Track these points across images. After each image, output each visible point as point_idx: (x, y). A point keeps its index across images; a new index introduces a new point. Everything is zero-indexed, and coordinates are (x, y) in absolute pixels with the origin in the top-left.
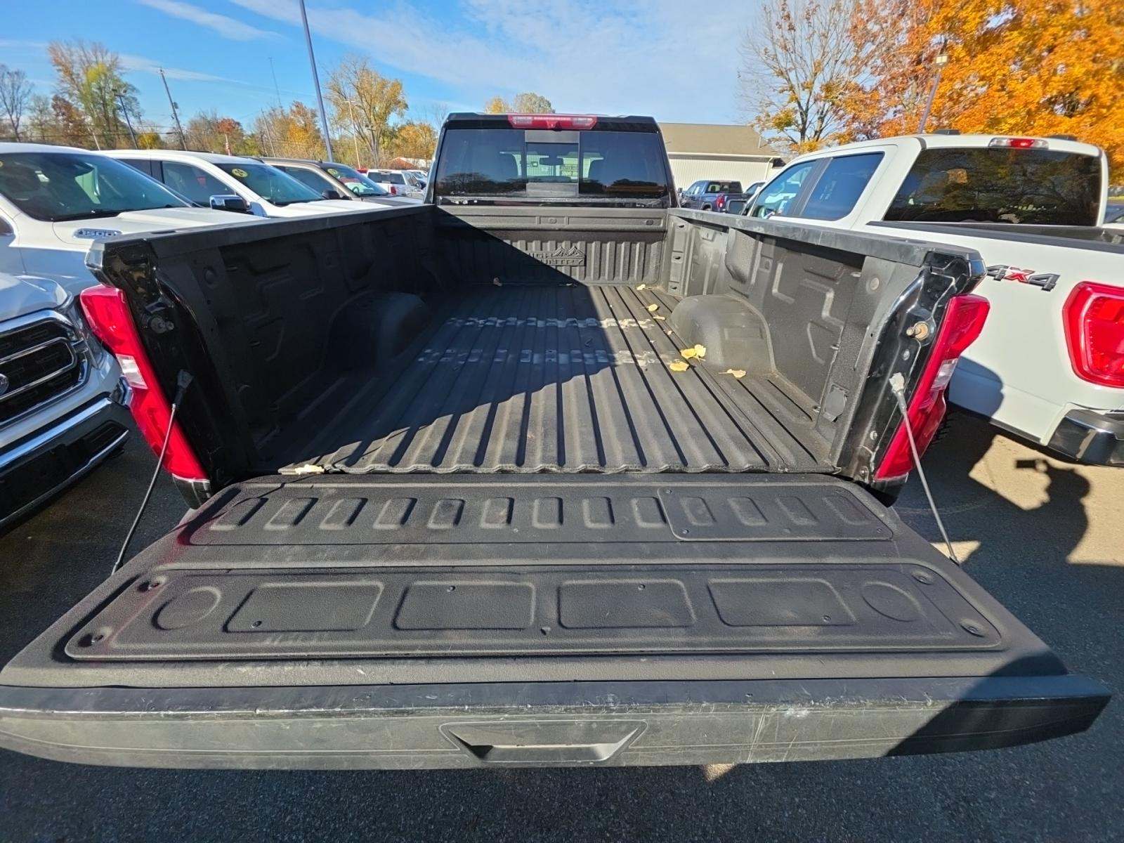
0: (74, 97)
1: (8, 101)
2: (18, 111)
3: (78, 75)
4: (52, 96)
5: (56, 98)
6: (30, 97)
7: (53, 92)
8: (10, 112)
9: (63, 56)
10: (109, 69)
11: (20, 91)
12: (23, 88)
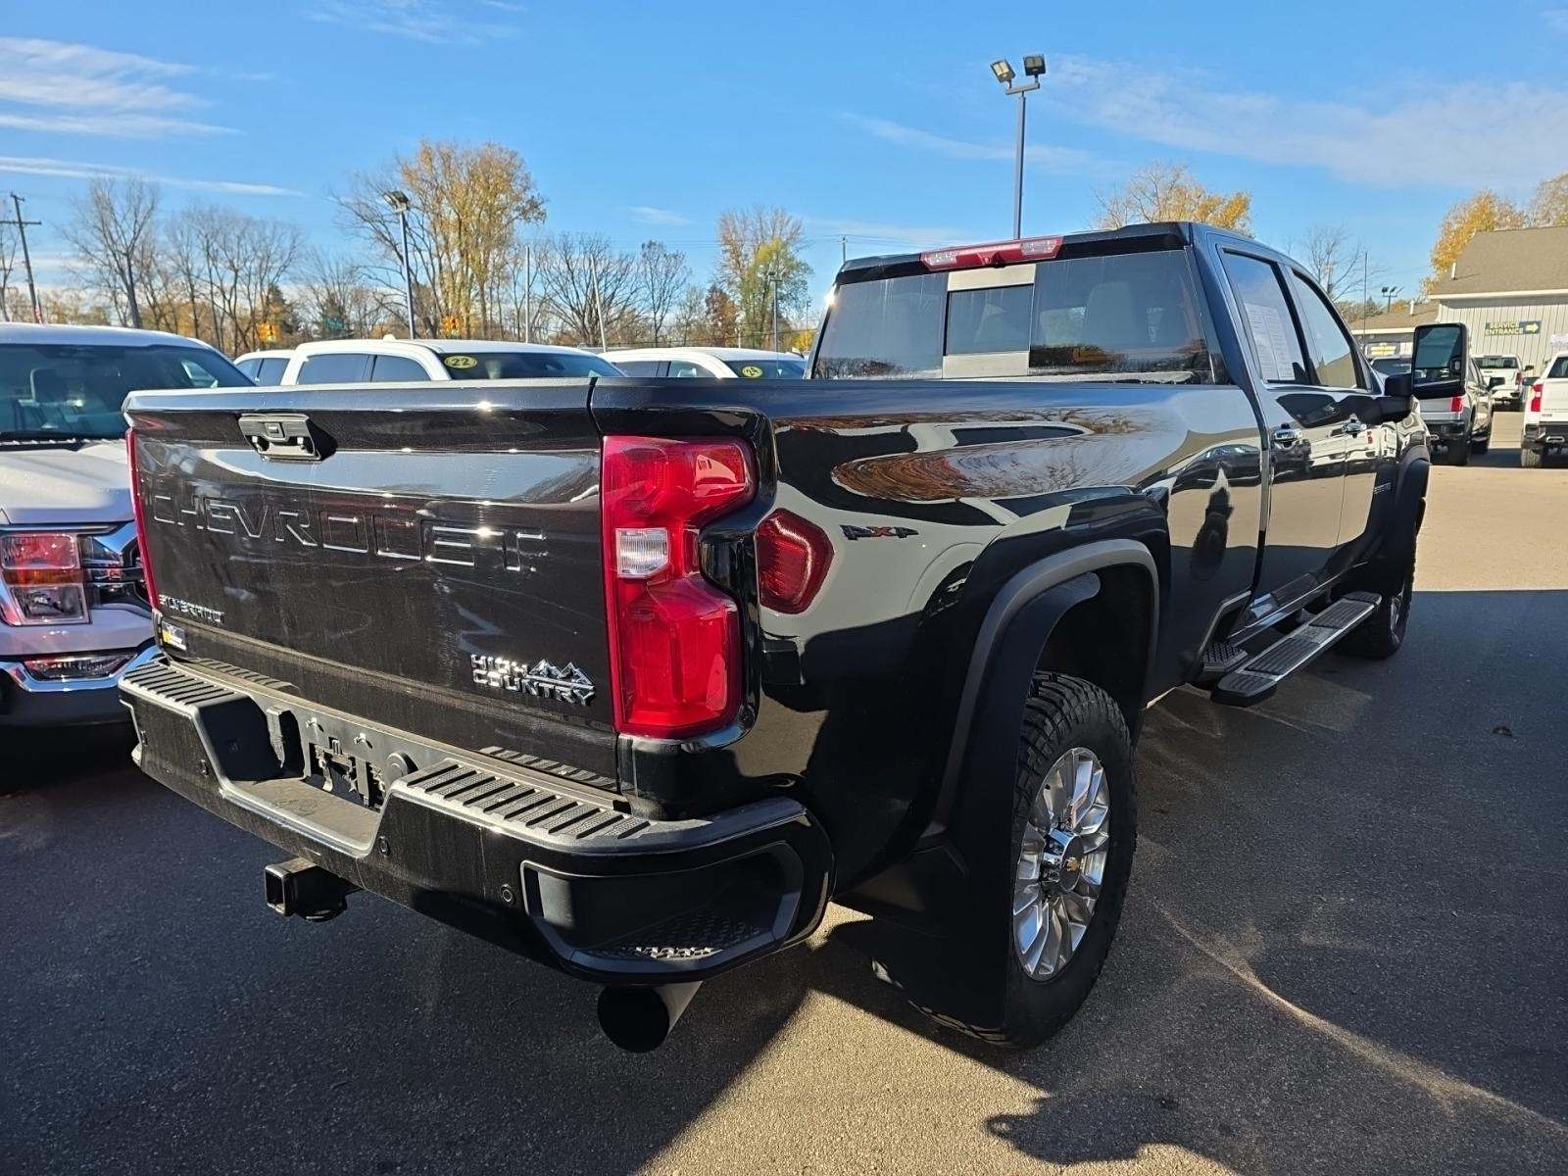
0: (734, 287)
1: (656, 296)
2: (666, 307)
3: (746, 255)
4: (709, 286)
5: (713, 290)
6: (683, 288)
7: (710, 282)
8: (655, 308)
9: (735, 231)
10: (785, 245)
11: (674, 279)
12: (679, 276)
